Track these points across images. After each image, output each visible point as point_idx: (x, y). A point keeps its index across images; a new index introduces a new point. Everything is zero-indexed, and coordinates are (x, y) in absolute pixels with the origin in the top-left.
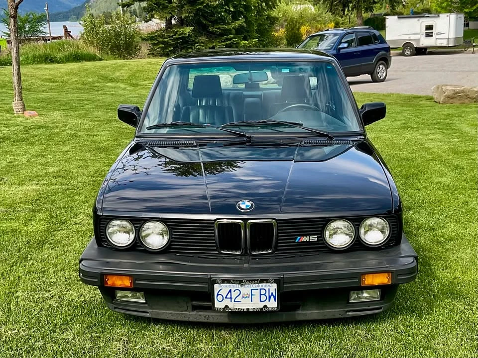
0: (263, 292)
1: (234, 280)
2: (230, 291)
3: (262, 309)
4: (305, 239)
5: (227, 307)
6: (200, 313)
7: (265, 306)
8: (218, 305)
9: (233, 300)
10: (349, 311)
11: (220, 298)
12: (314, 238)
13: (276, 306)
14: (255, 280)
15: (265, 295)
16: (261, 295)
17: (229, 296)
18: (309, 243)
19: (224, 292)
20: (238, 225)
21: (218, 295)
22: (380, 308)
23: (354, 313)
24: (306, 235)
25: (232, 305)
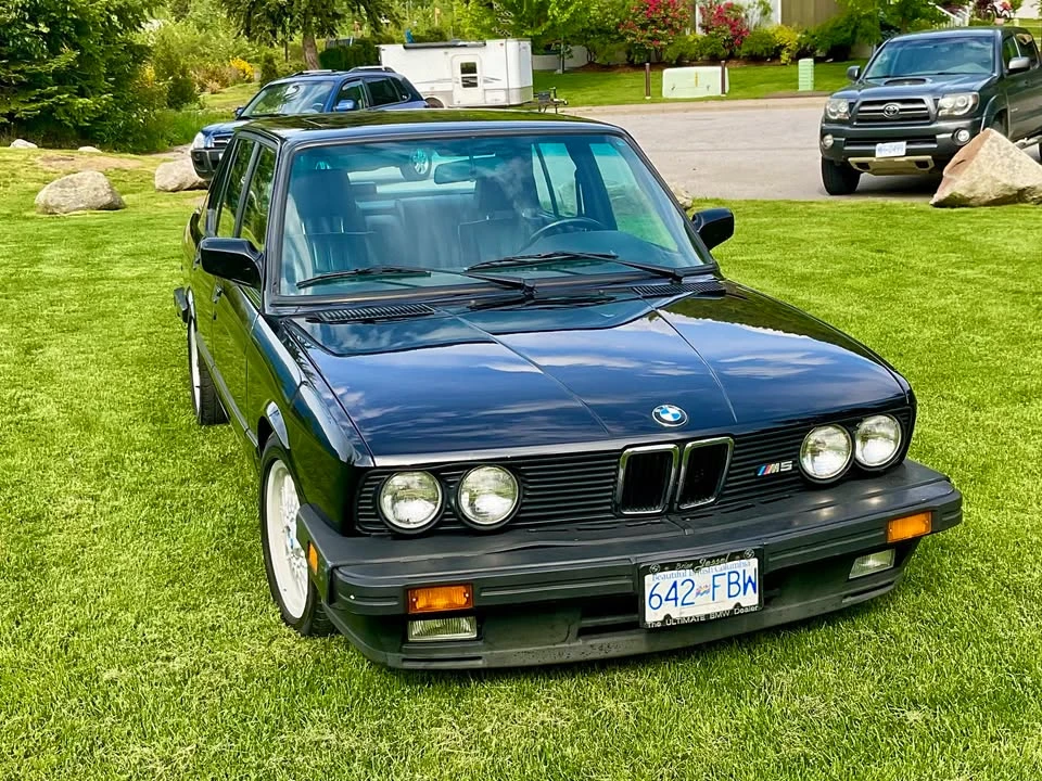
0: (734, 578)
1: (682, 563)
2: (675, 585)
3: (732, 611)
4: (774, 468)
5: (668, 617)
6: (591, 642)
7: (738, 605)
8: (652, 616)
9: (679, 602)
10: (846, 597)
11: (655, 601)
12: (787, 466)
13: (756, 602)
14: (720, 557)
15: (736, 583)
16: (730, 583)
17: (672, 596)
18: (780, 475)
19: (663, 590)
20: (668, 453)
21: (651, 596)
22: (890, 584)
23: (852, 599)
24: (774, 461)
25: (678, 613)
